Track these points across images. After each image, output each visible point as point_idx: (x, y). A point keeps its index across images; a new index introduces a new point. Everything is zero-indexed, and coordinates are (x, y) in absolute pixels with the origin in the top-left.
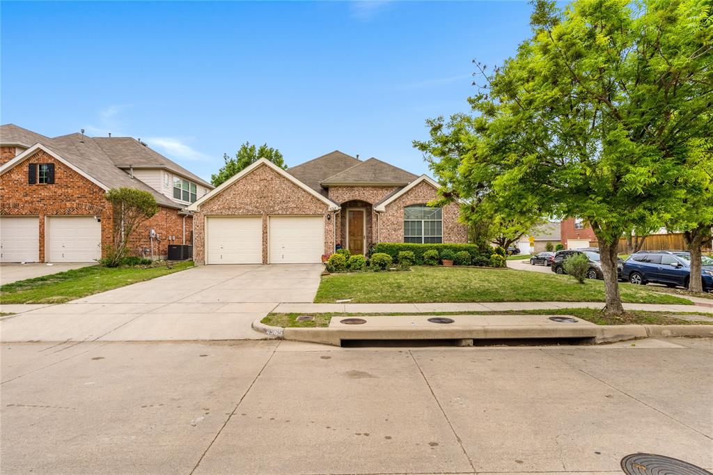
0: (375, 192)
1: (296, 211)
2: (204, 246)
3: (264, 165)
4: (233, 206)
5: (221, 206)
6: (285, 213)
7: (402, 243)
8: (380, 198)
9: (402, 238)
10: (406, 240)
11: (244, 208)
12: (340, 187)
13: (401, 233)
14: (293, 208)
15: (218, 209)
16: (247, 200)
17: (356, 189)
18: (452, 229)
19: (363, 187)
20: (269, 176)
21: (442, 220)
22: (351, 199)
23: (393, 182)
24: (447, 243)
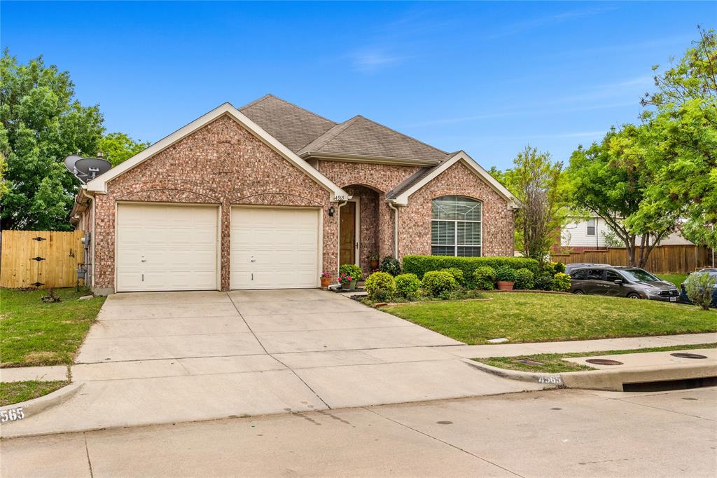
0: (388, 173)
1: (278, 200)
2: (112, 258)
3: (226, 116)
4: (170, 186)
5: (149, 185)
6: (260, 201)
7: (429, 256)
8: (395, 183)
9: (428, 248)
10: (435, 250)
11: (191, 191)
12: (336, 162)
13: (428, 239)
14: (274, 195)
15: (142, 190)
16: (196, 177)
17: (360, 166)
18: (495, 235)
19: (372, 164)
20: (234, 136)
21: (481, 221)
22: (353, 182)
23: (414, 158)
24: (488, 257)
